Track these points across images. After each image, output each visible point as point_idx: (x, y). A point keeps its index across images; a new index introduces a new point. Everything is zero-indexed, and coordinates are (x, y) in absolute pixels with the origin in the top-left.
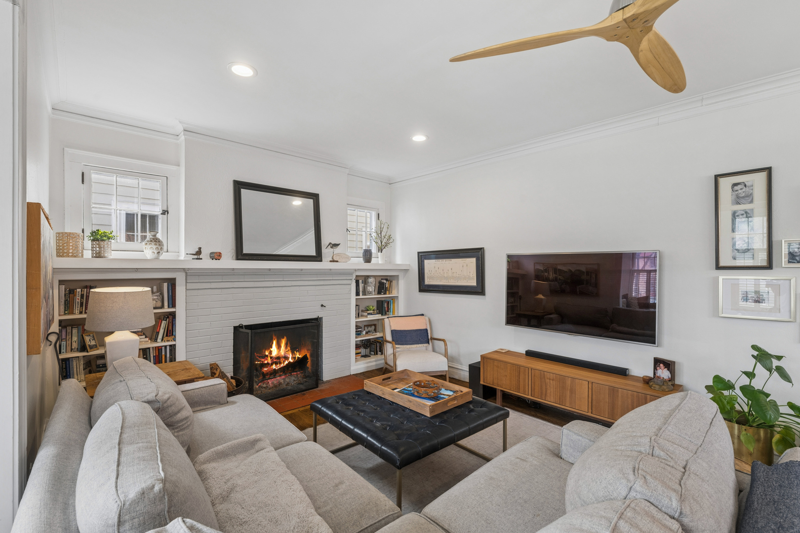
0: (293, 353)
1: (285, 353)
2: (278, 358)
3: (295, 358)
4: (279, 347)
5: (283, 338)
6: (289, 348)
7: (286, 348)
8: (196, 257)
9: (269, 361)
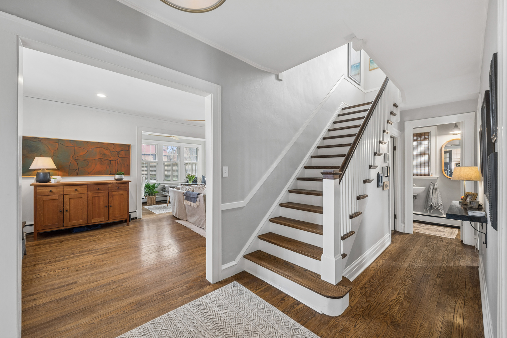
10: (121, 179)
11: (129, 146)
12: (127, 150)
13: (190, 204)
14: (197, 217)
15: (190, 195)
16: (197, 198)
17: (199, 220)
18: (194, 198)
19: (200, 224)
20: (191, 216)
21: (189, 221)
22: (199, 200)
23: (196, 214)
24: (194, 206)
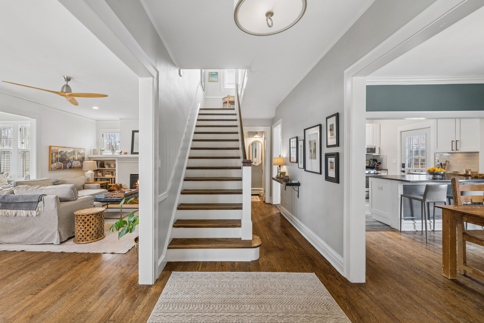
8: (120, 154)
13: (14, 214)
14: (35, 230)
15: (17, 199)
16: (39, 201)
17: (40, 233)
18: (28, 203)
19: (42, 240)
20: (14, 232)
21: (3, 242)
22: (43, 204)
23: (31, 227)
24: (27, 216)
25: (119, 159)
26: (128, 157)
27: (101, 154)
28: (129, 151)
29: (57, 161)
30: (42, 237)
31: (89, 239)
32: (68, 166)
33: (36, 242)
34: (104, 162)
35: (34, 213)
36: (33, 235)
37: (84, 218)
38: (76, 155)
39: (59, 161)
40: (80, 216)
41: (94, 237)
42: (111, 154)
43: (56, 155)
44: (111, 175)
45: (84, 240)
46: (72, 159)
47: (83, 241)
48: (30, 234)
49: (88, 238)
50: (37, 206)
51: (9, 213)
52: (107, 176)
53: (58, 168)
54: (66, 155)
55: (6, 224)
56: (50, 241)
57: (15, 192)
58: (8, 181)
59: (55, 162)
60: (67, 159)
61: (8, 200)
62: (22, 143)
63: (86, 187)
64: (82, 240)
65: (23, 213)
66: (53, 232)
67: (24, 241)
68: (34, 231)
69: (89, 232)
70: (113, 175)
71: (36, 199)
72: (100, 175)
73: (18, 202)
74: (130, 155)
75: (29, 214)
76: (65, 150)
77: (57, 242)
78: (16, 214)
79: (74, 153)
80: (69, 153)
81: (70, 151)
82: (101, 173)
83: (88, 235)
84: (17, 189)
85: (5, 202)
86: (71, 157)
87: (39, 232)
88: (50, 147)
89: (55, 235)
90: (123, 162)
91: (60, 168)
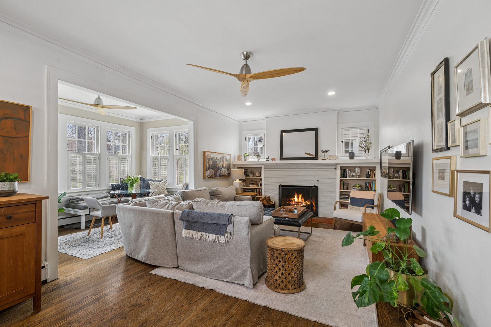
0: (305, 201)
1: (301, 201)
2: (298, 202)
3: (306, 204)
4: (298, 198)
5: (300, 194)
6: (303, 199)
7: (302, 199)
8: (267, 160)
9: (293, 203)
10: (12, 193)
11: (27, 109)
12: (21, 119)
13: (199, 237)
14: (222, 262)
15: (202, 218)
16: (228, 224)
17: (228, 268)
18: (215, 224)
19: (230, 276)
20: (198, 259)
21: (185, 269)
22: (233, 229)
23: (217, 257)
24: (214, 241)
25: (266, 166)
26: (277, 164)
27: (245, 160)
28: (278, 156)
29: (210, 169)
30: (230, 272)
31: (290, 288)
32: (218, 174)
33: (222, 278)
34: (247, 170)
35: (223, 239)
36: (219, 268)
37: (284, 255)
38: (224, 161)
39: (211, 169)
40: (279, 252)
41: (296, 284)
42: (256, 160)
43: (209, 162)
44: (255, 185)
45: (284, 288)
46: (221, 166)
47: (282, 289)
48: (216, 266)
49: (289, 286)
50: (226, 231)
51: (194, 235)
52: (252, 186)
53: (210, 176)
54: (216, 162)
55: (189, 247)
56: (240, 280)
57: (194, 207)
58: (167, 188)
59: (209, 170)
60: (217, 167)
61: (193, 219)
62: (177, 149)
63: (237, 199)
64: (281, 287)
65: (210, 237)
66: (244, 268)
67: (208, 273)
68: (220, 263)
69: (290, 277)
70: (258, 185)
71: (225, 220)
72: (244, 185)
73: (204, 222)
74: (278, 161)
75: (217, 239)
76: (215, 156)
77: (249, 284)
78: (201, 237)
79: (222, 158)
80: (218, 159)
81: (219, 157)
82: (245, 182)
83: (289, 282)
84: (197, 204)
85: (190, 220)
86: (220, 164)
87: (226, 266)
88: (204, 152)
89: (247, 273)
90: (270, 170)
91: (212, 177)
